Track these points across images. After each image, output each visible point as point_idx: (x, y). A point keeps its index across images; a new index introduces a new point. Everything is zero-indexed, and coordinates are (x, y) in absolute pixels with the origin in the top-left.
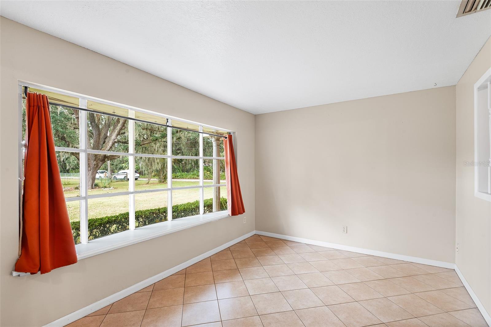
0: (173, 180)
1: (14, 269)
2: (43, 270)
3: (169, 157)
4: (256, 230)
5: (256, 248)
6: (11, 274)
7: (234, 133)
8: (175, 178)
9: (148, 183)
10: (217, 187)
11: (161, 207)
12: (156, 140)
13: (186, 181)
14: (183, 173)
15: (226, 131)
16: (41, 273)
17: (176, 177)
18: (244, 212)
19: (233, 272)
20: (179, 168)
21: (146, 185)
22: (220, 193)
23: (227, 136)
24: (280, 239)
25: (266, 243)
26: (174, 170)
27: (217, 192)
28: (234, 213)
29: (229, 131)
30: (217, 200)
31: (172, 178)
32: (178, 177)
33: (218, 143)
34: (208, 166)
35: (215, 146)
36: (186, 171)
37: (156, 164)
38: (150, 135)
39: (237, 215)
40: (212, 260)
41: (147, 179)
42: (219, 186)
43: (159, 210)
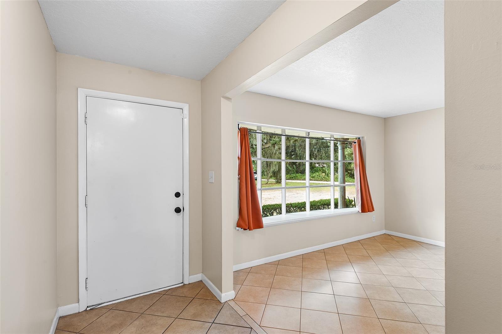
0: (287, 181)
1: (236, 226)
2: (250, 229)
3: (308, 161)
4: (385, 229)
5: (386, 245)
6: (236, 229)
7: (363, 137)
8: (290, 180)
9: (267, 184)
10: (342, 187)
11: (292, 203)
12: (275, 143)
13: (301, 182)
14: (298, 174)
15: (355, 136)
16: (249, 230)
17: (290, 178)
18: (373, 210)
19: (366, 258)
20: (293, 169)
21: (265, 185)
22: (345, 193)
23: (356, 141)
24: (414, 241)
25: (398, 242)
26: (288, 172)
27: (342, 192)
28: (363, 210)
29: (358, 136)
30: (342, 199)
31: (286, 180)
32: (292, 178)
33: (343, 146)
34: (322, 167)
35: (341, 149)
36: (300, 173)
37: (274, 165)
38: (270, 139)
39: (367, 212)
40: (345, 247)
41: (266, 180)
42: (344, 186)
43: (291, 205)
